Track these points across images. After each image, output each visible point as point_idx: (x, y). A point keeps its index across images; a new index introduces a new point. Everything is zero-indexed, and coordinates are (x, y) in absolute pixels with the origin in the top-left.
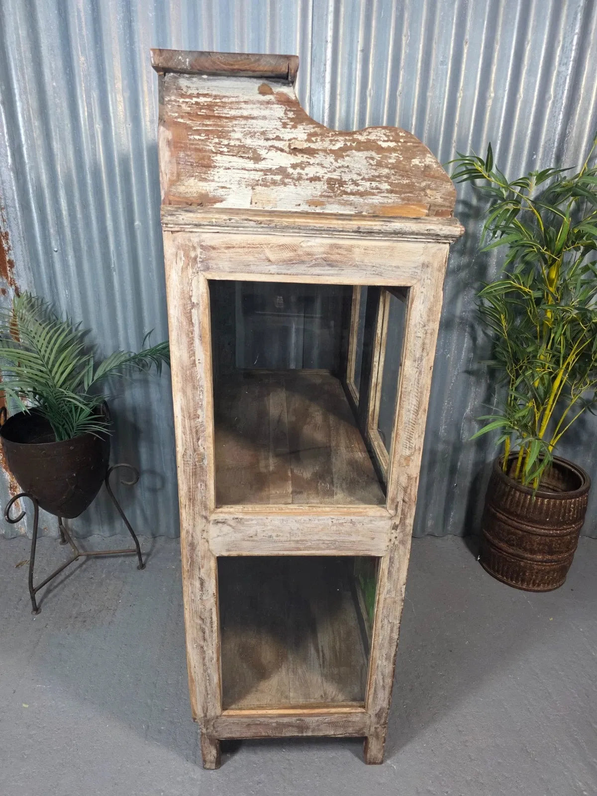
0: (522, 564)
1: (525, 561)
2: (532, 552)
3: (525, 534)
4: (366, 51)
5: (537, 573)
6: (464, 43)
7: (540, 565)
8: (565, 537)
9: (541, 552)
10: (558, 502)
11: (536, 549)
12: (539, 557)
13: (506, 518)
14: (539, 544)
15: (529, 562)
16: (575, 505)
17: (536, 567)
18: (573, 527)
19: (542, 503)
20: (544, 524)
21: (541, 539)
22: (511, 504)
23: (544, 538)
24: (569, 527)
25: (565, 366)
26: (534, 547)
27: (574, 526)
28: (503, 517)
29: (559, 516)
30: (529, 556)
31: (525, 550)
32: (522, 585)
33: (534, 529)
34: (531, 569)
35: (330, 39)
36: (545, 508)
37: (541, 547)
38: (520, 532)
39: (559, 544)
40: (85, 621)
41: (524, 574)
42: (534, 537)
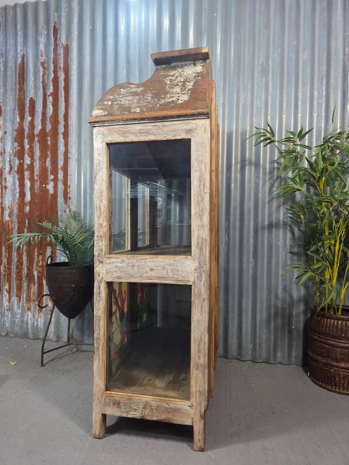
0: (332, 370)
1: (334, 368)
2: (338, 361)
3: (330, 347)
5: (343, 378)
7: (345, 372)
10: (344, 322)
11: (339, 358)
12: (343, 365)
13: (318, 338)
14: (341, 354)
15: (336, 369)
17: (342, 373)
19: (338, 323)
20: (341, 339)
21: (341, 351)
22: (319, 327)
23: (343, 350)
26: (338, 356)
28: (316, 337)
30: (334, 364)
31: (332, 359)
32: (336, 388)
33: (336, 343)
34: (339, 375)
36: (340, 327)
37: (342, 357)
38: (327, 346)
41: (335, 379)
42: (337, 349)
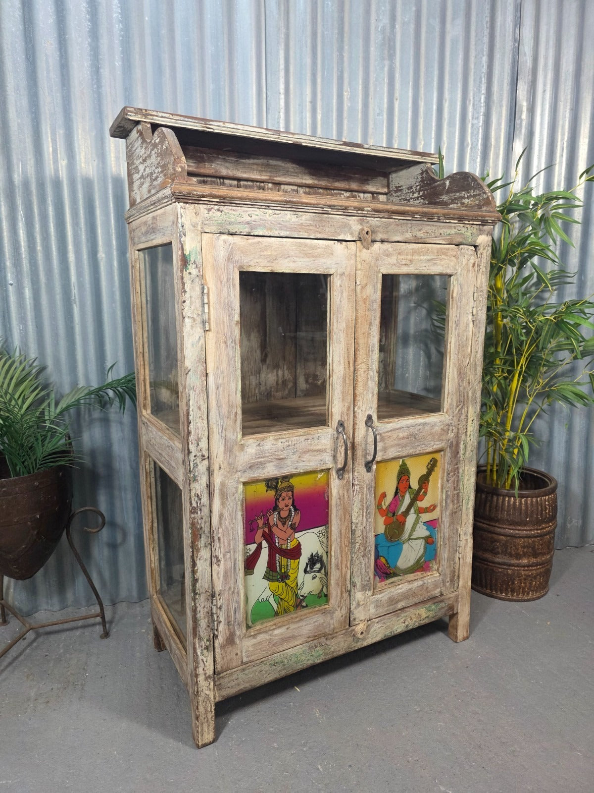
0: (510, 571)
1: (513, 568)
2: (518, 556)
3: (509, 538)
4: (314, 102)
5: (525, 579)
6: (395, 100)
7: (527, 570)
8: (545, 537)
9: (525, 555)
10: (534, 500)
11: (521, 553)
12: (525, 561)
13: (487, 526)
14: (524, 547)
15: (516, 568)
16: (549, 502)
17: (523, 573)
18: (550, 526)
19: (521, 503)
20: (525, 525)
21: (524, 542)
22: (490, 510)
23: (526, 540)
24: (547, 525)
25: (519, 367)
26: (519, 551)
27: (551, 524)
28: (485, 526)
29: (537, 515)
30: (514, 561)
31: (511, 555)
32: (512, 595)
33: (517, 532)
34: (519, 576)
35: (282, 91)
36: (523, 508)
37: (525, 550)
38: (504, 538)
39: (542, 545)
40: (48, 702)
41: (513, 583)
42: (517, 541)
